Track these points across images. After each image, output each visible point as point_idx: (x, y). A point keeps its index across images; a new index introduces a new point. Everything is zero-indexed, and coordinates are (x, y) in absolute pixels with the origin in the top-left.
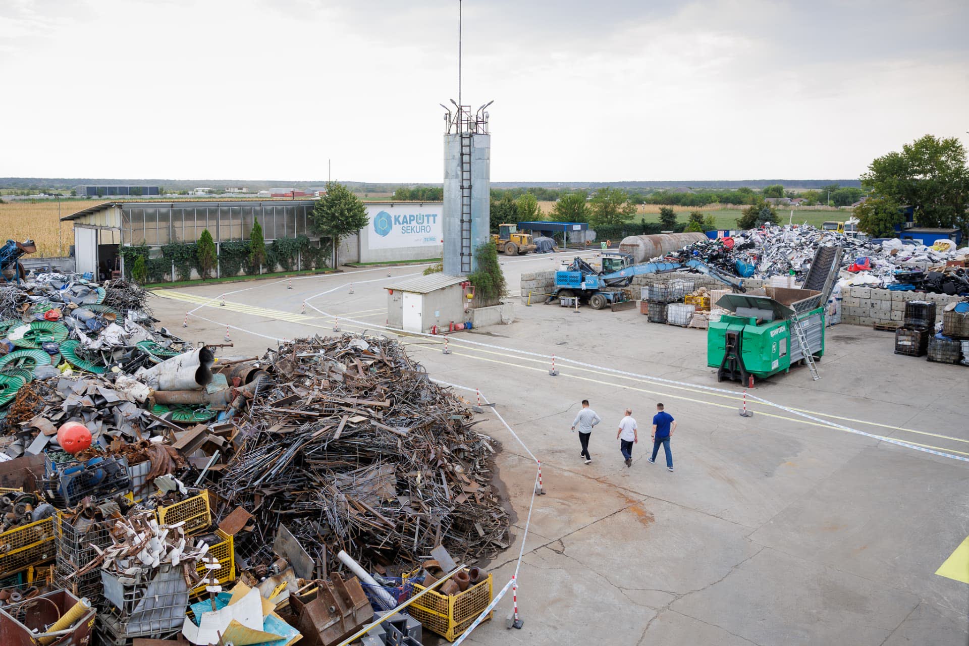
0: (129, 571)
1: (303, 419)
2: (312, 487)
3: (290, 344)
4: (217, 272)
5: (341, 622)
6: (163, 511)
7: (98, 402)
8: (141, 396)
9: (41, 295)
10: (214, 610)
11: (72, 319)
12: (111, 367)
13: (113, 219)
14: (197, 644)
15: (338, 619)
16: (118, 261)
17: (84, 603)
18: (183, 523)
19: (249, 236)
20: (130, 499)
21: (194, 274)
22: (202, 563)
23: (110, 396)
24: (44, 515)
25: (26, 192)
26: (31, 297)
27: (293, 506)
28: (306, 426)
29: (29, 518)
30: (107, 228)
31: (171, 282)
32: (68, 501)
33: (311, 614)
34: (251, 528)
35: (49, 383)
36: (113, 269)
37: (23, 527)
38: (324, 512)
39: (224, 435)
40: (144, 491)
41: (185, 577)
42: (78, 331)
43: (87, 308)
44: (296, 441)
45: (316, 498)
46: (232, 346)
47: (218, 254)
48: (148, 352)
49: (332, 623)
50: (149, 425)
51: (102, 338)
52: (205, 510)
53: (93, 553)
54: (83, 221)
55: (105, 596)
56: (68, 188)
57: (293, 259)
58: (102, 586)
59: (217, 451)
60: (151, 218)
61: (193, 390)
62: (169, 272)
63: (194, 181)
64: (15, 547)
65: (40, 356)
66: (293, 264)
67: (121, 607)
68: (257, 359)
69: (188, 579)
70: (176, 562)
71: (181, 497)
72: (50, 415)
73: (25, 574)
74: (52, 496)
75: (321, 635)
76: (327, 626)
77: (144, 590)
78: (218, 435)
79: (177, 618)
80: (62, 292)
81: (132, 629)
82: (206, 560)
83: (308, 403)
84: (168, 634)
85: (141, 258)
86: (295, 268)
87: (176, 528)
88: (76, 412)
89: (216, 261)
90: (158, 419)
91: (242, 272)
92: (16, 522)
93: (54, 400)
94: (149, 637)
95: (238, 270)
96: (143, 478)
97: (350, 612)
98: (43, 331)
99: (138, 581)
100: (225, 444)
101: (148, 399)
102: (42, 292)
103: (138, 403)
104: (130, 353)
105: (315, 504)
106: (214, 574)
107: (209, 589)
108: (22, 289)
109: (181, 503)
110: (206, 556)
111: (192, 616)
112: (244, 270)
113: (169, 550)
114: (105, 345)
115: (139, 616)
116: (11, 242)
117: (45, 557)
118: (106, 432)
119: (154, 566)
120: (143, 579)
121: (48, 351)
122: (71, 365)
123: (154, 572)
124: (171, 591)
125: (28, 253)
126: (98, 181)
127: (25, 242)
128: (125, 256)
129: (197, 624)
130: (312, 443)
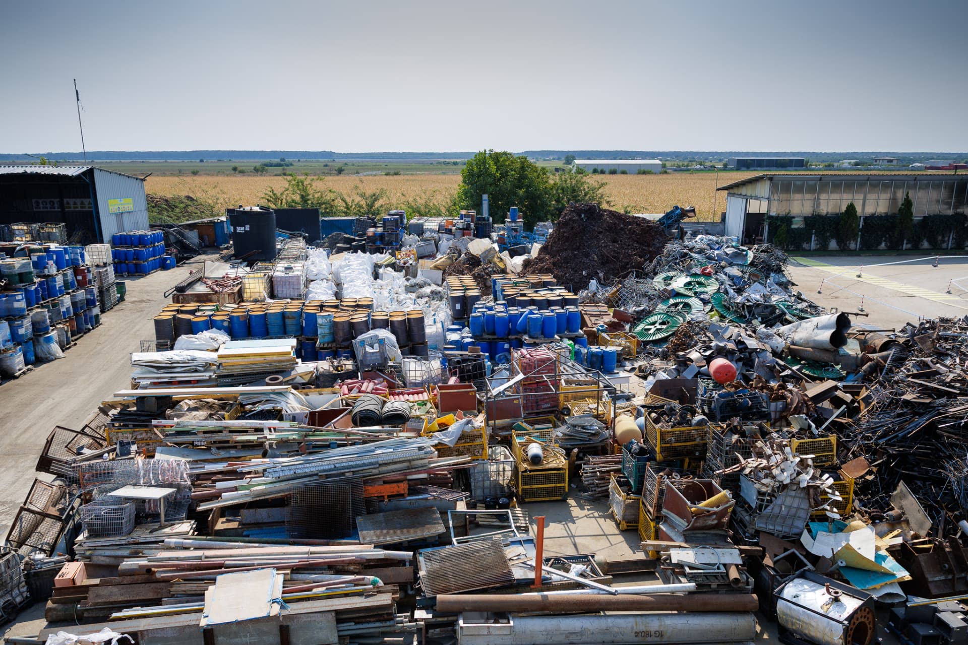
0: (764, 481)
1: (940, 394)
2: (940, 457)
3: (933, 322)
4: (856, 244)
5: (953, 580)
6: (796, 442)
7: (740, 347)
8: (777, 347)
9: (699, 253)
10: (830, 532)
11: (724, 276)
12: (751, 320)
13: (764, 189)
14: (813, 552)
15: (950, 577)
16: (763, 228)
17: (726, 493)
18: (813, 456)
19: (896, 211)
20: (767, 427)
21: (833, 245)
22: (826, 493)
23: (752, 343)
24: (700, 423)
25: (686, 164)
26: (692, 254)
27: (916, 469)
28: (943, 401)
29: (689, 423)
30: (756, 198)
31: (810, 250)
32: (718, 417)
33: (923, 563)
34: (870, 478)
35: (701, 325)
36: (757, 235)
37: (685, 429)
38: (950, 482)
39: (853, 394)
40: (778, 424)
41: (809, 499)
42: (727, 286)
43: (736, 267)
44: (929, 412)
45: (944, 468)
46: (867, 315)
47: (861, 227)
48: (786, 310)
49: (943, 578)
50: (781, 372)
51: (747, 294)
52: (832, 451)
53: (737, 461)
54: (735, 191)
55: (741, 494)
56: (720, 160)
57: (943, 237)
58: (740, 486)
59: (844, 406)
60: (799, 189)
61: (826, 350)
62: (809, 241)
63: (840, 154)
64: (677, 441)
65: (695, 302)
66: (943, 241)
67: (753, 505)
68: (894, 331)
69: (812, 501)
70: (804, 485)
71: (812, 435)
72: (702, 351)
73: (682, 462)
74: (706, 411)
75: (929, 585)
76: (937, 579)
77: (773, 499)
78: (846, 392)
79: (797, 527)
80: (716, 252)
81: (760, 524)
82: (830, 491)
83: (948, 380)
84: (789, 537)
85: (784, 227)
86: (944, 245)
87: (807, 459)
88: (721, 352)
89: (857, 235)
90: (790, 369)
91: (883, 246)
92: (680, 424)
93: (705, 339)
94: (773, 534)
95: (881, 243)
96: (778, 414)
97: (963, 575)
98: (700, 284)
99: (769, 490)
100: (853, 401)
101: (783, 351)
102: (701, 251)
103: (775, 353)
104: (769, 310)
105: (940, 473)
106: (835, 504)
107: (829, 514)
108: (685, 247)
109: (811, 440)
110: (830, 487)
111: (810, 531)
112: (886, 245)
113: (799, 474)
114: (748, 301)
115: (768, 517)
116: (677, 208)
117: (697, 454)
118: (744, 371)
119: (785, 483)
120: (773, 490)
121: (702, 300)
122: (719, 313)
123: (783, 487)
124: (795, 506)
125: (689, 217)
126: (747, 154)
127: (688, 208)
128: (770, 225)
129: (814, 538)
130: (947, 417)
